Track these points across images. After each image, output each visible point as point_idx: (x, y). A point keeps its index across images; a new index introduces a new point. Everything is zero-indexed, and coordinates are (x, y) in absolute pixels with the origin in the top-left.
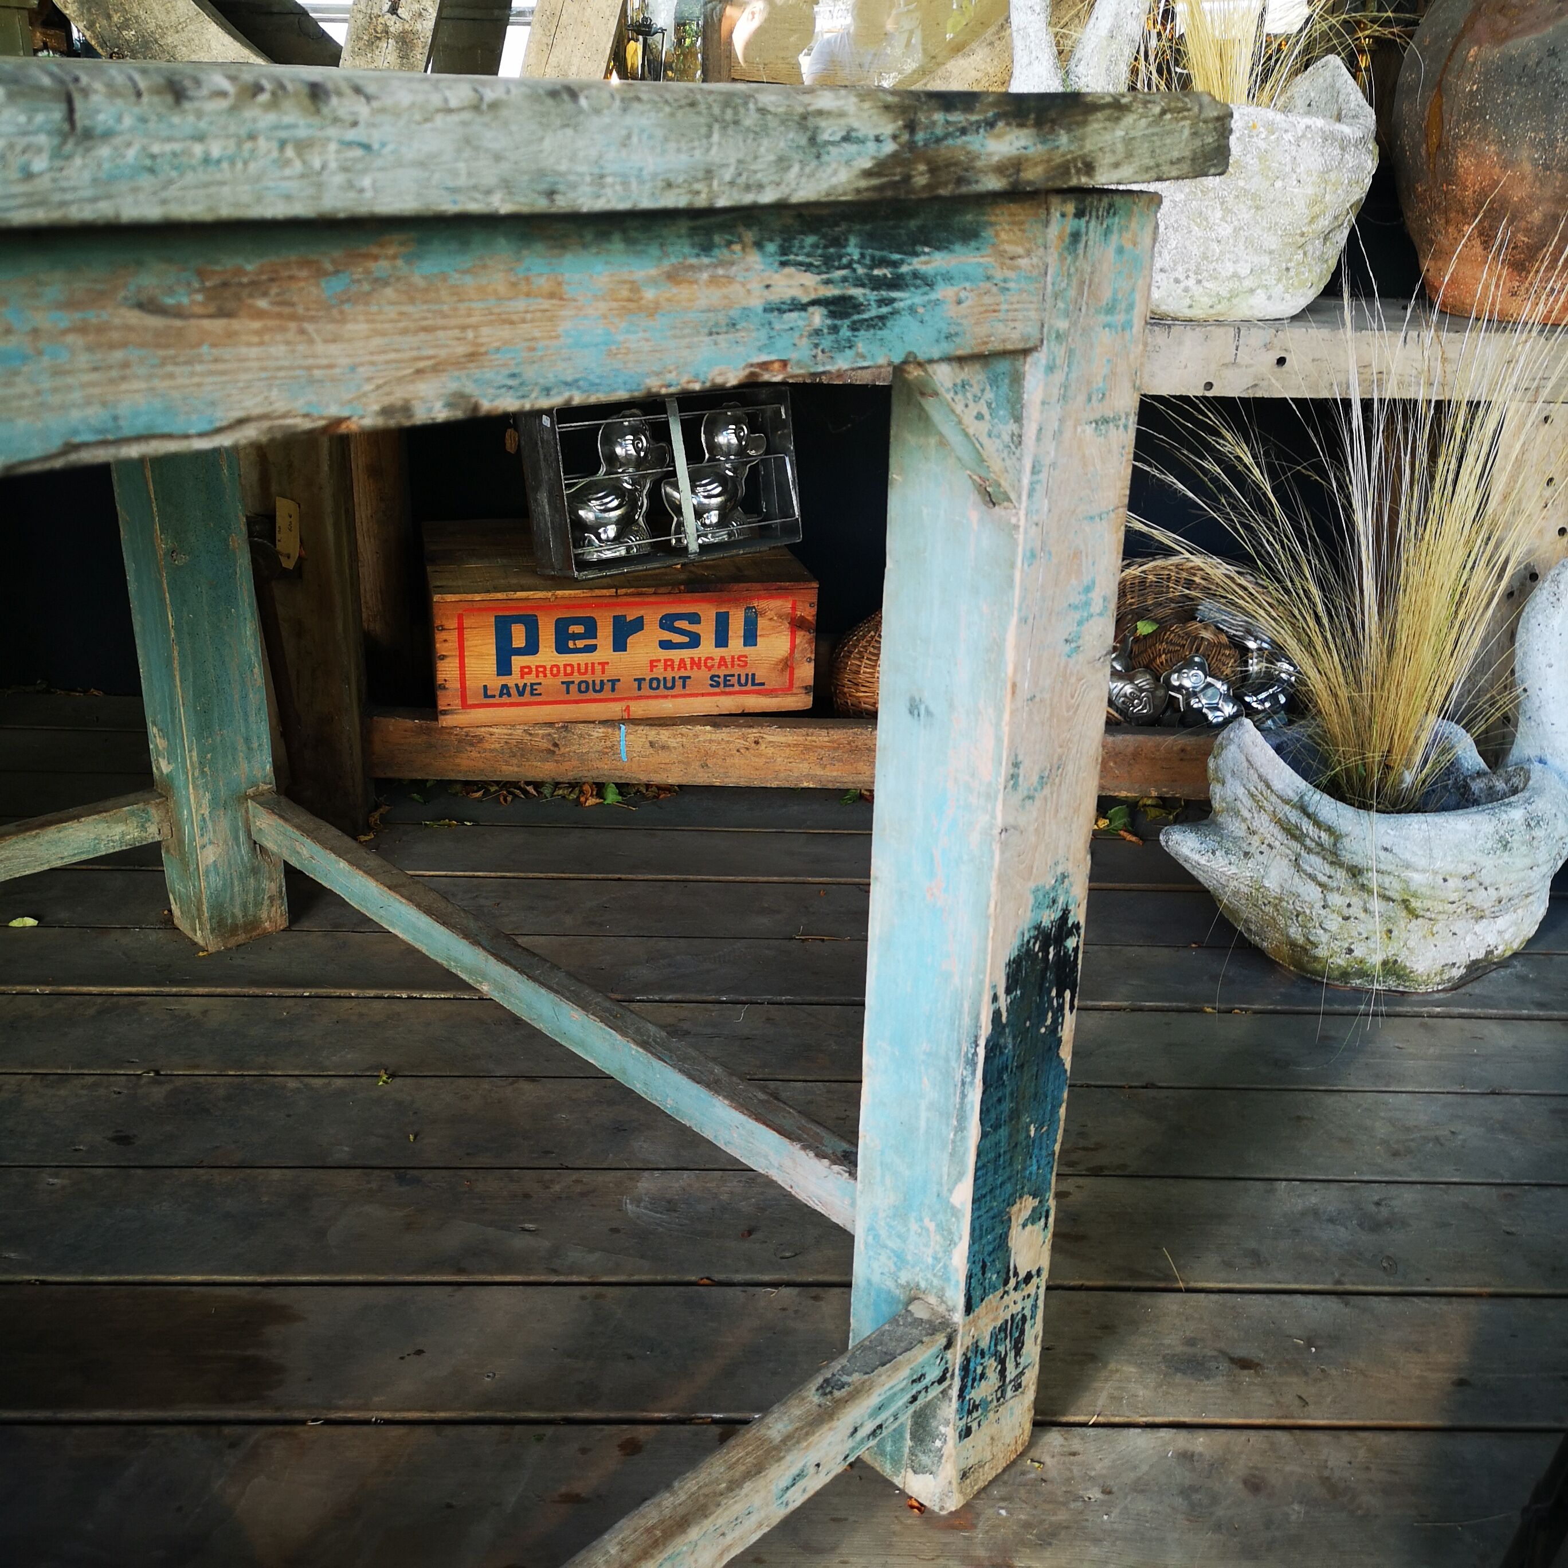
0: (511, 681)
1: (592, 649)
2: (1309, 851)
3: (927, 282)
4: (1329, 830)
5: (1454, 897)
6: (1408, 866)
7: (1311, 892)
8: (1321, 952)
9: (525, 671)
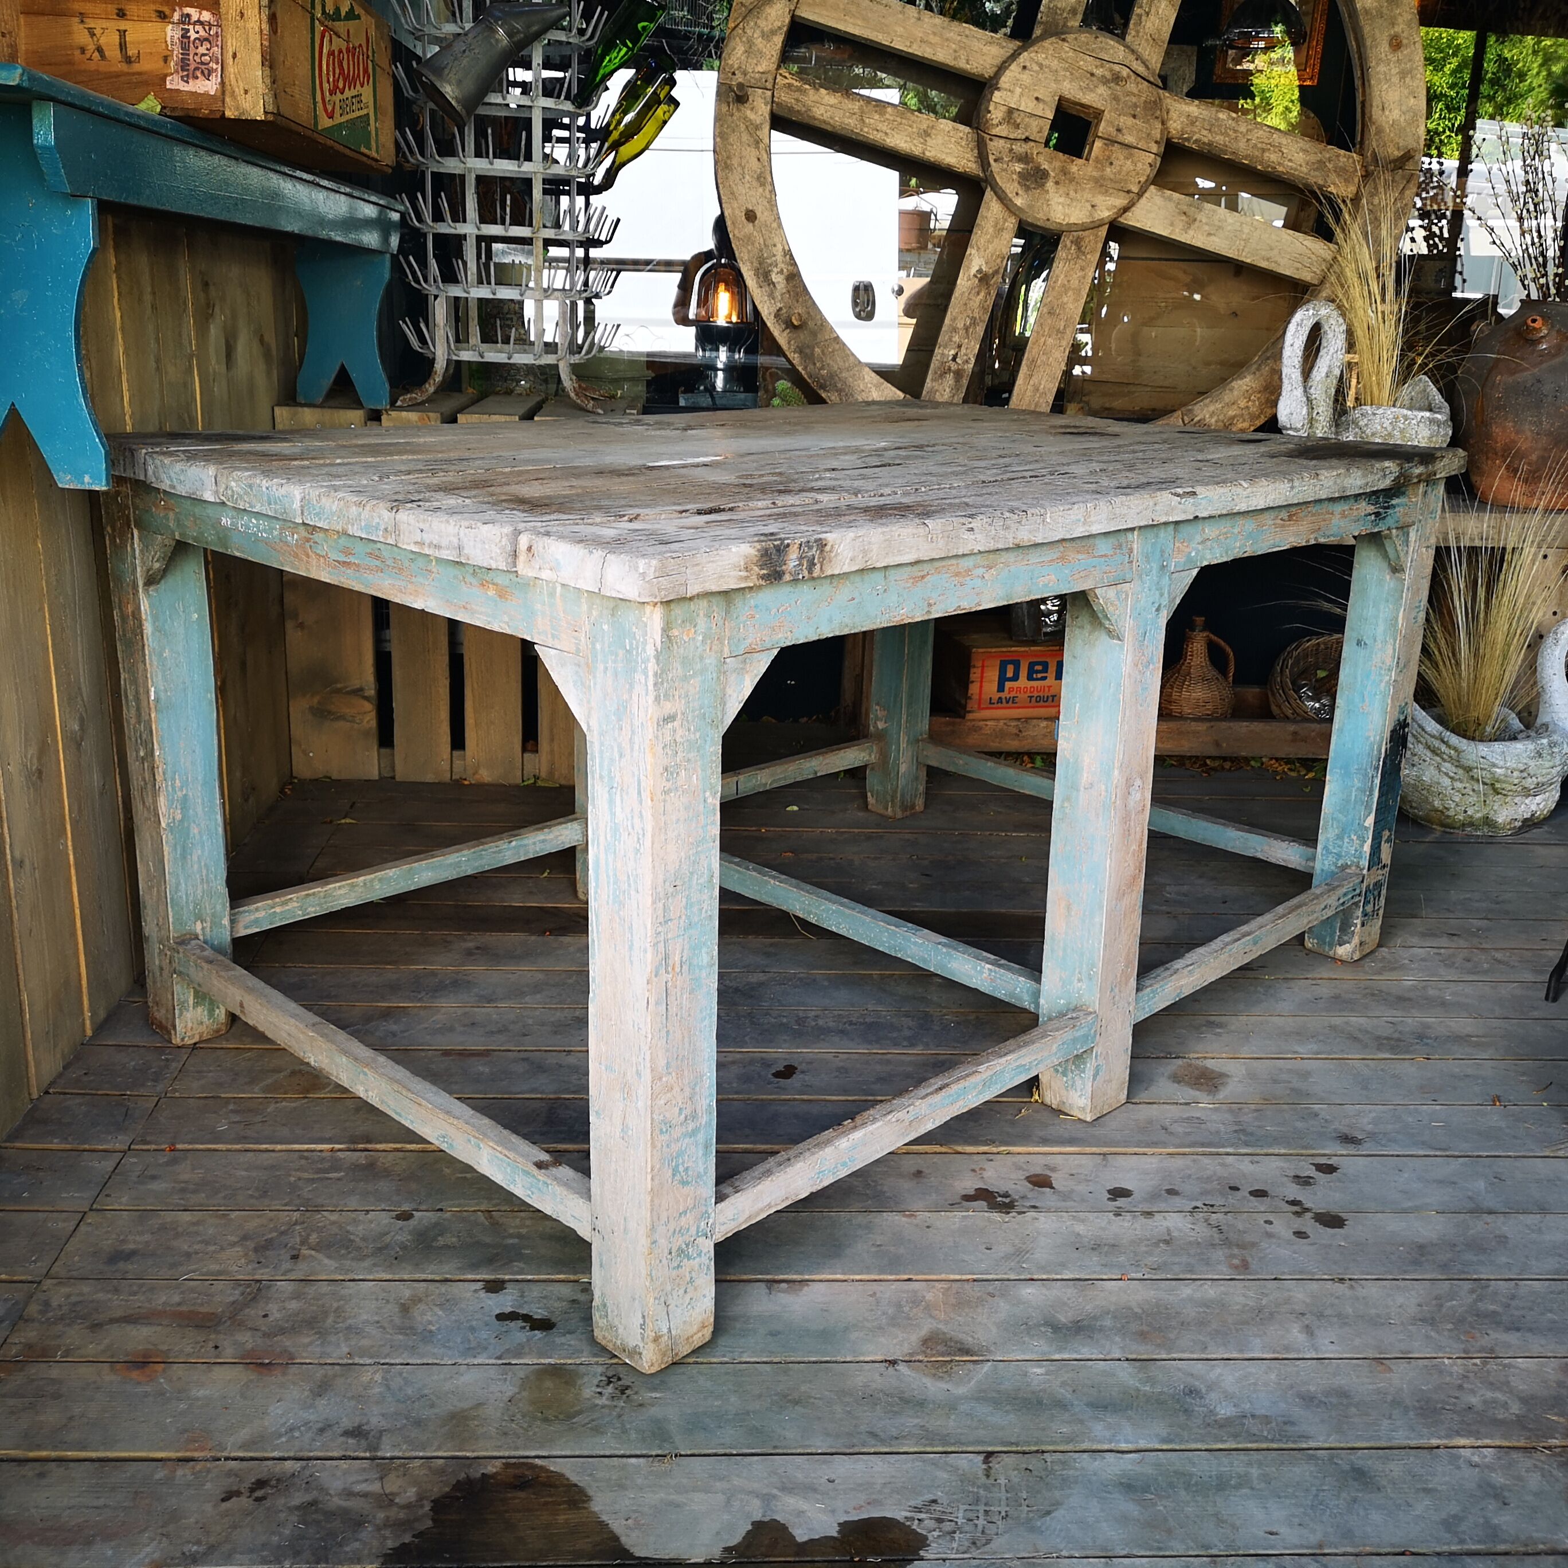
0: (1003, 695)
1: (1044, 678)
2: (1444, 760)
3: (1394, 506)
4: (1455, 749)
5: (1516, 781)
6: (1494, 765)
7: (1446, 781)
8: (1451, 813)
9: (1011, 690)
